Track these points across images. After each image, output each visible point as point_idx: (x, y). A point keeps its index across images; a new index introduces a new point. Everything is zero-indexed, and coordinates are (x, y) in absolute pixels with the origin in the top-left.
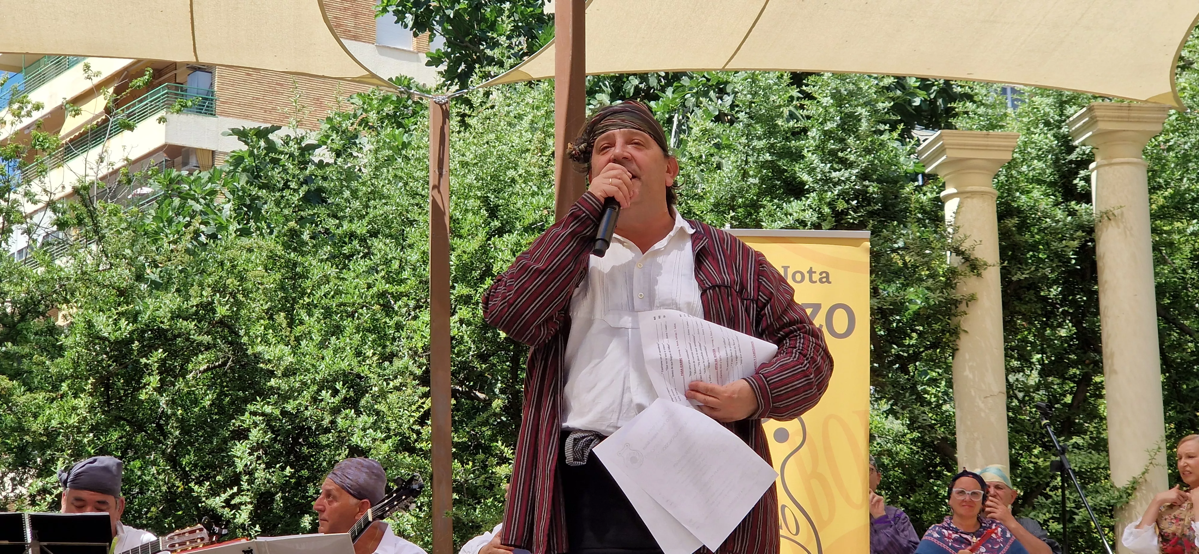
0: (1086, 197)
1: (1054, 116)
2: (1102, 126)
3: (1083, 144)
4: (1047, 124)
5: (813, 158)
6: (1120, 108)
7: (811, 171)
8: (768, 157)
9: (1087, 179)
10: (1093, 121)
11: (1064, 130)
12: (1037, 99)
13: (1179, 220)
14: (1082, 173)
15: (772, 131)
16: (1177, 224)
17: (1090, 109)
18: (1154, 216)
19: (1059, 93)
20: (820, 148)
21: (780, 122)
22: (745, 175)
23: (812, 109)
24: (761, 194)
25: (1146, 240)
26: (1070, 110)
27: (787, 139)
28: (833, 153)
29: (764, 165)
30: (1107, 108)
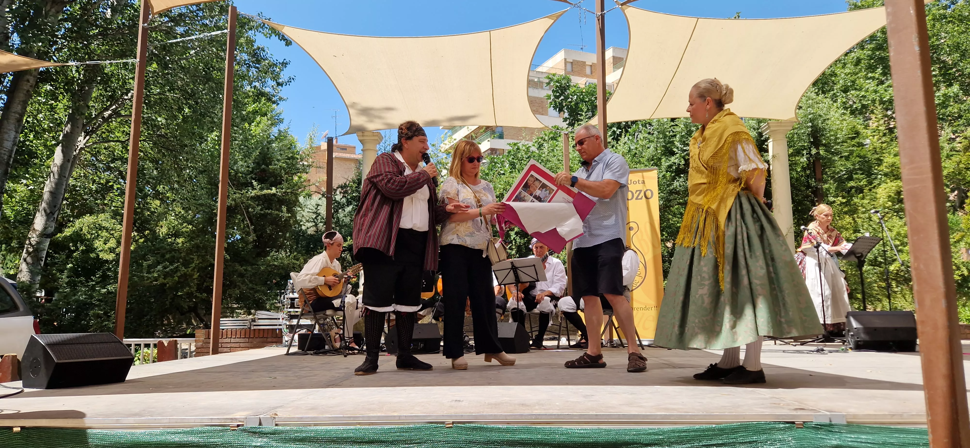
0: (767, 151)
1: (756, 126)
2: (772, 129)
3: (766, 134)
4: (754, 129)
5: (677, 144)
6: (778, 123)
7: (677, 148)
8: (664, 144)
9: (767, 146)
10: (769, 127)
11: (760, 130)
12: (751, 122)
13: (798, 156)
14: (766, 143)
15: (665, 136)
16: (797, 158)
17: (768, 124)
18: (790, 156)
19: (758, 119)
20: (680, 141)
21: (667, 133)
22: (657, 150)
23: (678, 129)
24: (662, 155)
25: (787, 163)
26: (761, 124)
27: (670, 139)
28: (684, 142)
29: (663, 146)
30: (774, 123)
